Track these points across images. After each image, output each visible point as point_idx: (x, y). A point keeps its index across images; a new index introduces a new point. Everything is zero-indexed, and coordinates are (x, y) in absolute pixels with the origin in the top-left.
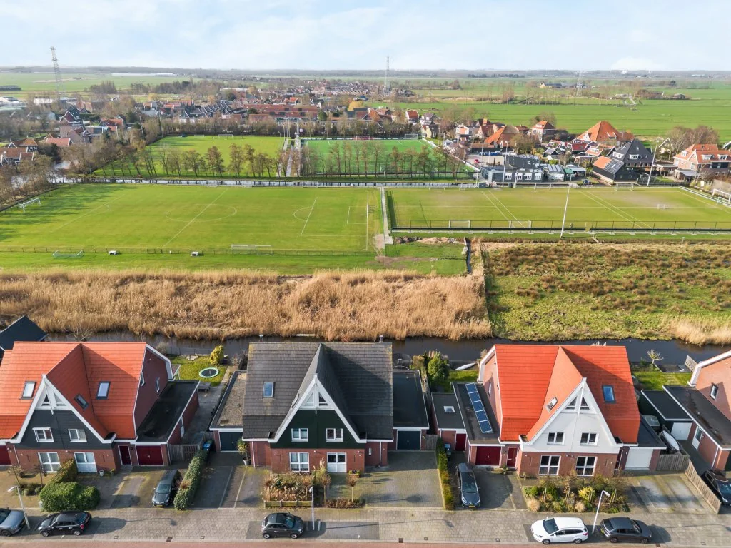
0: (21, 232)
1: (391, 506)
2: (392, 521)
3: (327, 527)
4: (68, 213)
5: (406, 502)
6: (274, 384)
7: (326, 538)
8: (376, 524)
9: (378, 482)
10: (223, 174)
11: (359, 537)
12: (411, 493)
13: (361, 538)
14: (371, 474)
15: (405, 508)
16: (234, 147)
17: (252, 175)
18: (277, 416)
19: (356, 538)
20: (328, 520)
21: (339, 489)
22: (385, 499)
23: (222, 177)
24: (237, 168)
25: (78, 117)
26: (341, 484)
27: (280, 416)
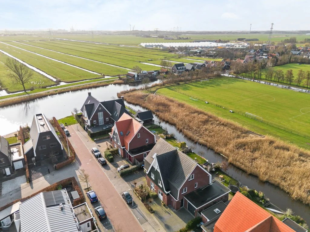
0: (193, 89)
1: (159, 221)
2: (152, 225)
3: (137, 209)
4: (213, 86)
5: (164, 225)
7: (132, 211)
8: (147, 221)
9: (166, 212)
10: (291, 83)
11: (138, 218)
12: (169, 224)
13: (138, 220)
14: (168, 208)
15: (161, 226)
16: (301, 71)
17: (306, 86)
19: (137, 218)
20: (139, 207)
21: (154, 203)
22: (160, 218)
23: (290, 84)
24: (299, 81)
25: (262, 52)
26: (157, 203)
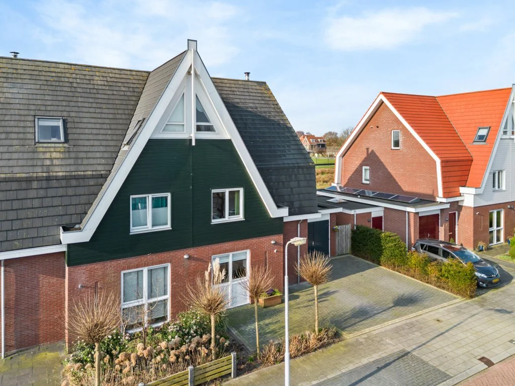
6: (65, 122)
18: (84, 177)
27: (93, 177)
